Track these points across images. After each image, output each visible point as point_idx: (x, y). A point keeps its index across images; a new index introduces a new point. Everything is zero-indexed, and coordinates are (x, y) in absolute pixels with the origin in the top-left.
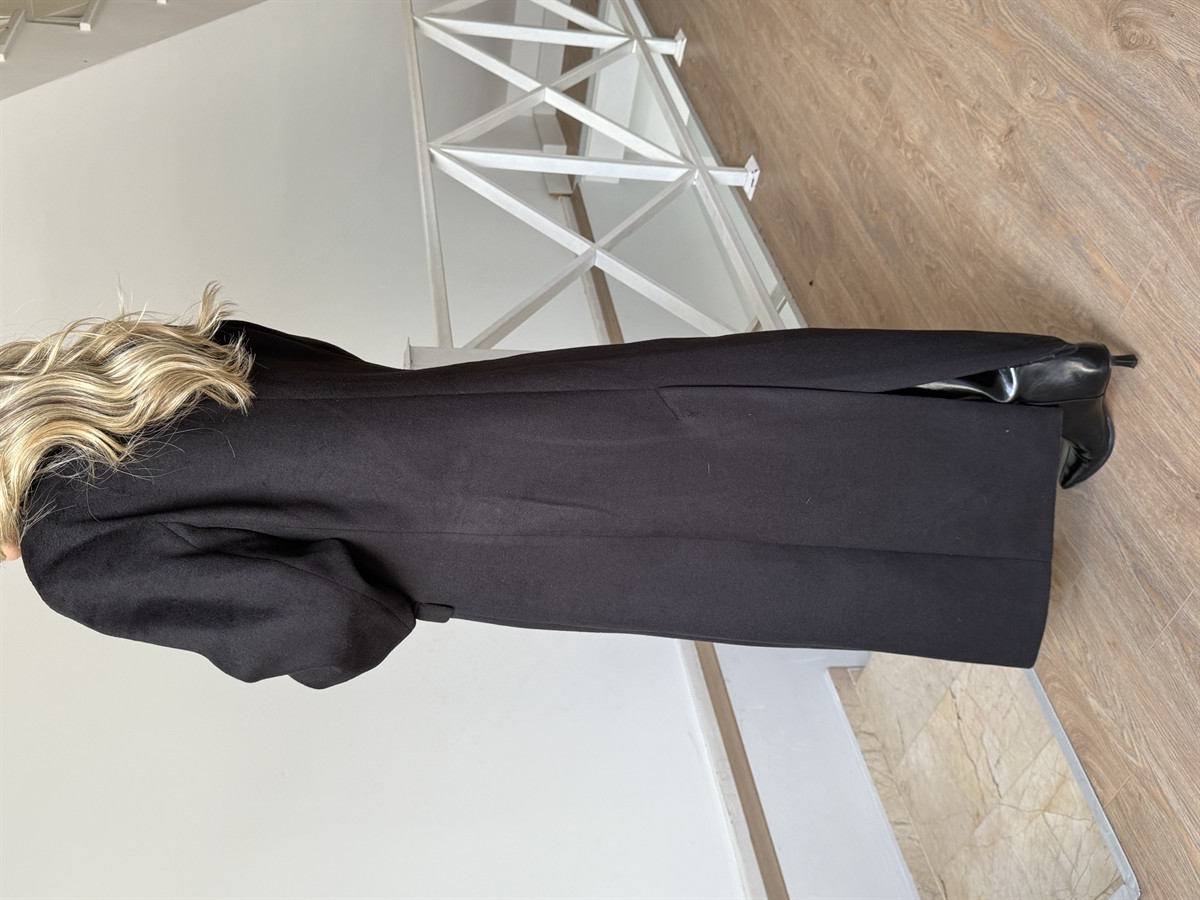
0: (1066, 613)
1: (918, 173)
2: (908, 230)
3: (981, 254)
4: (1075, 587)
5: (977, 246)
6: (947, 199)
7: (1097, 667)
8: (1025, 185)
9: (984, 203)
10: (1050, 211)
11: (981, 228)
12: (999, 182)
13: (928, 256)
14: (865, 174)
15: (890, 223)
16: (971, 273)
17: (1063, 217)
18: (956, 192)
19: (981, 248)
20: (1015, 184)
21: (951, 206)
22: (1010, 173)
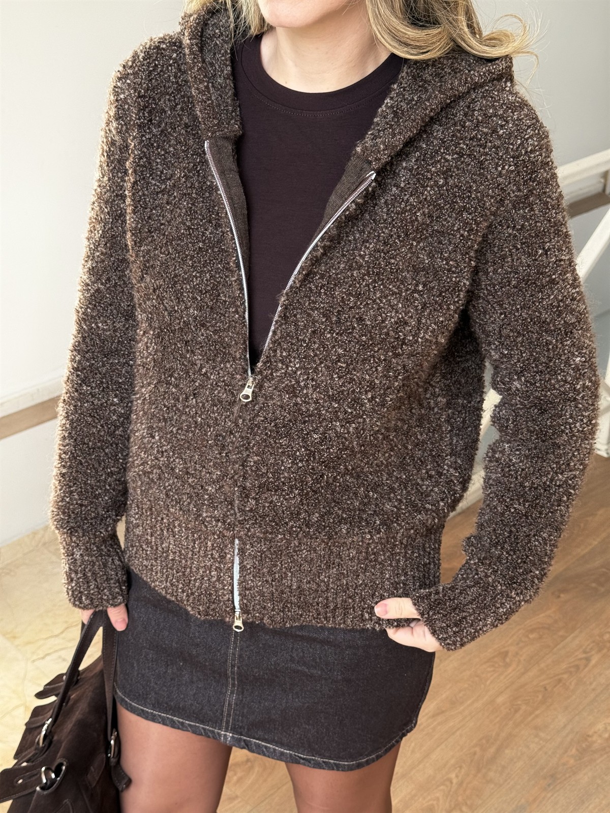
1: (592, 645)
2: (541, 633)
3: (516, 711)
5: (524, 707)
6: (565, 676)
8: (572, 761)
9: (560, 716)
10: (549, 785)
11: (537, 712)
12: (577, 734)
13: (517, 654)
14: (594, 585)
16: (500, 700)
17: (544, 798)
18: (572, 687)
19: (521, 712)
20: (574, 750)
21: (560, 681)
22: (584, 745)
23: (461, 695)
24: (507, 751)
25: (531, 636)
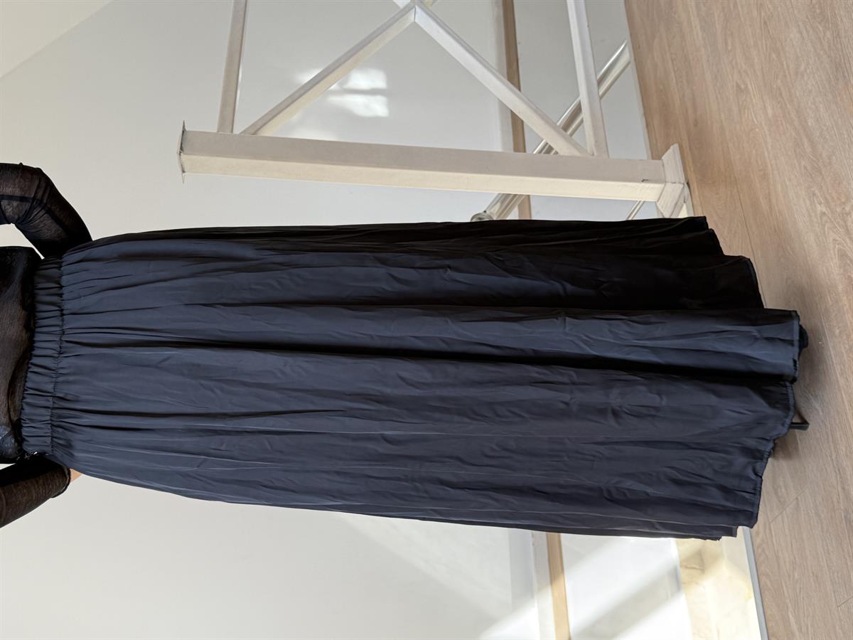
0: (786, 519)
2: (729, 33)
3: (781, 94)
4: (797, 498)
5: (779, 82)
6: (763, 14)
7: (800, 588)
8: (829, 35)
9: (792, 36)
10: (845, 77)
11: (785, 63)
12: (807, 18)
13: (739, 72)
15: (716, 18)
16: (770, 111)
18: (772, 9)
19: (782, 88)
20: (821, 29)
21: (765, 23)
23: (760, 163)
24: (810, 124)
25: (730, 48)
